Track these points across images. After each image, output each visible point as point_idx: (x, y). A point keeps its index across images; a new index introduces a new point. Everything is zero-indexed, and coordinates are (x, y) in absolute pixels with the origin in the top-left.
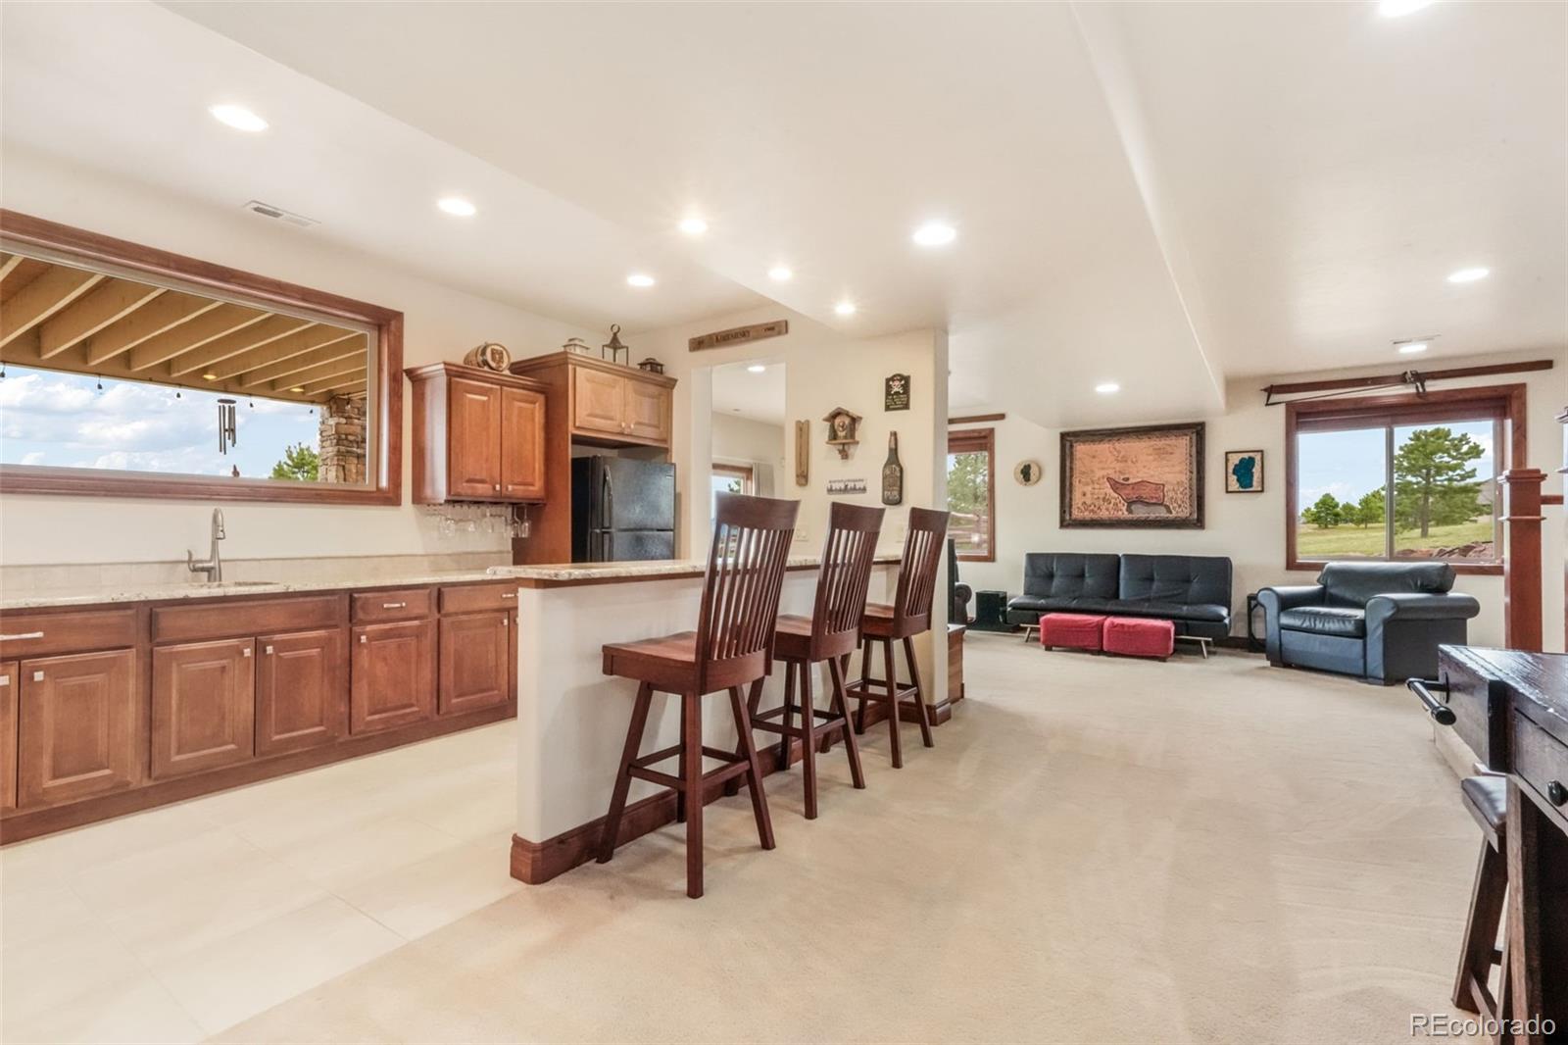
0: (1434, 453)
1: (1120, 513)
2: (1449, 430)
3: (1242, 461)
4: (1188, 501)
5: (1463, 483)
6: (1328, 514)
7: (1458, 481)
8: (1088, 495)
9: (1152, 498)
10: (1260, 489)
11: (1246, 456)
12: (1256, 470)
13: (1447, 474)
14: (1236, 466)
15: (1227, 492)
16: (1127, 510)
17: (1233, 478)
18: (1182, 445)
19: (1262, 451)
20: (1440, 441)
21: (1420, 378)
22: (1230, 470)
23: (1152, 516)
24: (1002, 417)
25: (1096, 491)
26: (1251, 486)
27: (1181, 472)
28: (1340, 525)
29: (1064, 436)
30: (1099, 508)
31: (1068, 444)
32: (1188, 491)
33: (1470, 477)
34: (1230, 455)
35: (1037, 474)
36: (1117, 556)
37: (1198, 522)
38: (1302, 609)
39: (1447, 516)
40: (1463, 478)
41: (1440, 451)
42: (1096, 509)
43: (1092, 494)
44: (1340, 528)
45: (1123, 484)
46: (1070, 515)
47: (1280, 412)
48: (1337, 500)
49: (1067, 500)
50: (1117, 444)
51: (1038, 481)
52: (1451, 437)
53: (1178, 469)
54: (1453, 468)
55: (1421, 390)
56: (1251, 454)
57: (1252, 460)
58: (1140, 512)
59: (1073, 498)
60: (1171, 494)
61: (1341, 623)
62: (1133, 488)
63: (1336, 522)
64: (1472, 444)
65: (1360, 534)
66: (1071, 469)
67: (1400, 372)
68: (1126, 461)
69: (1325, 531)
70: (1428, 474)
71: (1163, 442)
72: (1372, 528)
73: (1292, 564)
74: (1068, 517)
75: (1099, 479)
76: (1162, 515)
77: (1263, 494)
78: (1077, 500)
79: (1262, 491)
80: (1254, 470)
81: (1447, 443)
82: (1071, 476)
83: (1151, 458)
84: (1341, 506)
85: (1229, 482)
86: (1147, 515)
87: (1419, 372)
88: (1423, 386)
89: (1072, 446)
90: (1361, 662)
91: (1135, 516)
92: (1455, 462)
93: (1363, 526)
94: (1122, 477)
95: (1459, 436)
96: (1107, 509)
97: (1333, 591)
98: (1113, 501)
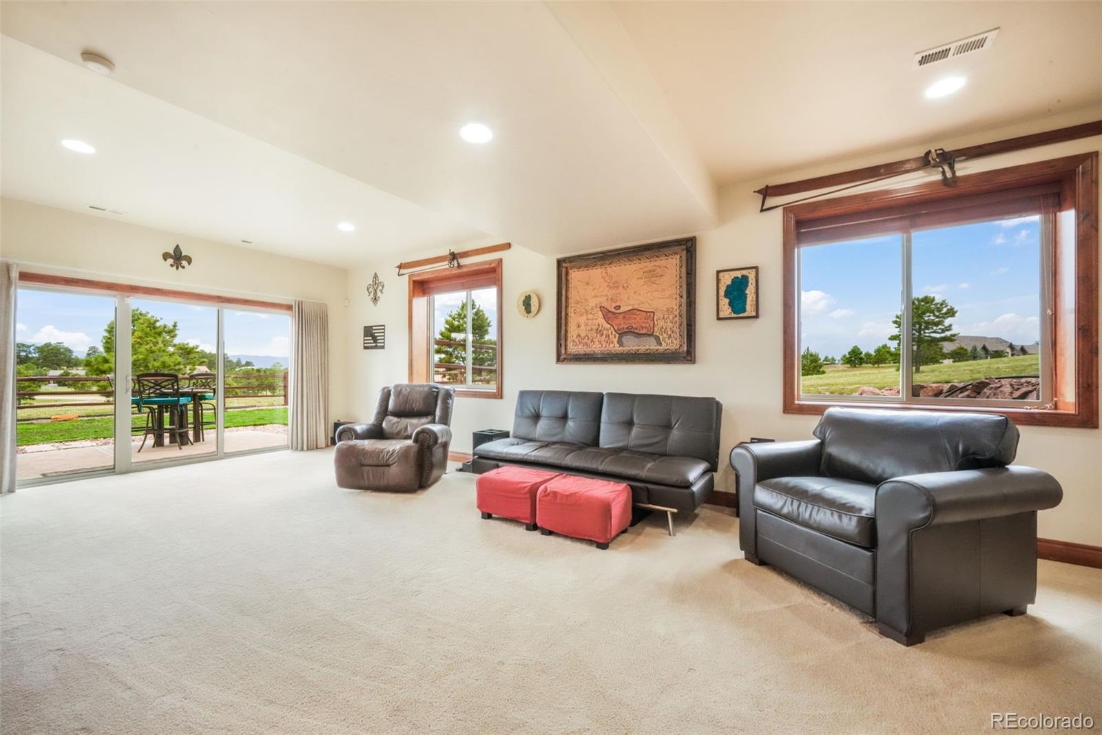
0: (924, 313)
1: (612, 345)
2: (934, 297)
3: (735, 280)
4: (678, 331)
5: (943, 335)
6: (856, 359)
7: (940, 333)
8: (583, 327)
9: (643, 328)
10: (754, 314)
11: (739, 274)
12: (750, 291)
13: (932, 329)
14: (728, 286)
15: (719, 319)
16: (618, 343)
17: (725, 302)
18: (672, 265)
19: (756, 268)
20: (928, 305)
21: (948, 158)
22: (722, 293)
23: (642, 349)
24: (508, 246)
25: (590, 322)
26: (744, 310)
27: (671, 296)
28: (863, 365)
29: (560, 262)
30: (592, 341)
31: (564, 270)
32: (677, 319)
33: (948, 330)
34: (721, 274)
35: (537, 305)
36: (602, 394)
37: (687, 355)
38: (785, 480)
39: (933, 358)
40: (943, 331)
41: (928, 312)
42: (589, 342)
43: (586, 325)
44: (863, 367)
45: (614, 313)
46: (566, 349)
47: (777, 217)
48: (861, 350)
49: (563, 332)
50: (609, 269)
51: (539, 311)
52: (936, 302)
53: (667, 293)
54: (937, 324)
55: (949, 175)
56: (744, 272)
57: (745, 278)
58: (631, 345)
59: (569, 330)
60: (661, 323)
61: (836, 516)
62: (624, 317)
63: (861, 364)
64: (949, 307)
65: (875, 371)
66: (567, 297)
67: (920, 152)
68: (618, 287)
69: (855, 369)
70: (920, 328)
71: (653, 263)
72: (882, 367)
73: (790, 407)
74: (563, 352)
75: (592, 309)
76: (652, 347)
77: (759, 320)
78: (573, 332)
79: (757, 317)
80: (747, 292)
81: (933, 306)
82: (567, 307)
83: (642, 282)
84: (864, 353)
85: (721, 306)
86: (637, 348)
87: (946, 150)
88: (952, 168)
89: (567, 274)
90: (870, 589)
91: (625, 349)
92: (937, 320)
93: (876, 366)
94: (614, 305)
95: (940, 301)
96: (600, 342)
97: (833, 450)
98: (605, 332)
